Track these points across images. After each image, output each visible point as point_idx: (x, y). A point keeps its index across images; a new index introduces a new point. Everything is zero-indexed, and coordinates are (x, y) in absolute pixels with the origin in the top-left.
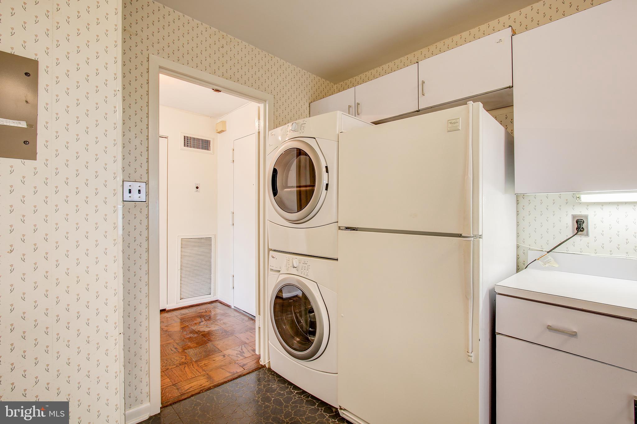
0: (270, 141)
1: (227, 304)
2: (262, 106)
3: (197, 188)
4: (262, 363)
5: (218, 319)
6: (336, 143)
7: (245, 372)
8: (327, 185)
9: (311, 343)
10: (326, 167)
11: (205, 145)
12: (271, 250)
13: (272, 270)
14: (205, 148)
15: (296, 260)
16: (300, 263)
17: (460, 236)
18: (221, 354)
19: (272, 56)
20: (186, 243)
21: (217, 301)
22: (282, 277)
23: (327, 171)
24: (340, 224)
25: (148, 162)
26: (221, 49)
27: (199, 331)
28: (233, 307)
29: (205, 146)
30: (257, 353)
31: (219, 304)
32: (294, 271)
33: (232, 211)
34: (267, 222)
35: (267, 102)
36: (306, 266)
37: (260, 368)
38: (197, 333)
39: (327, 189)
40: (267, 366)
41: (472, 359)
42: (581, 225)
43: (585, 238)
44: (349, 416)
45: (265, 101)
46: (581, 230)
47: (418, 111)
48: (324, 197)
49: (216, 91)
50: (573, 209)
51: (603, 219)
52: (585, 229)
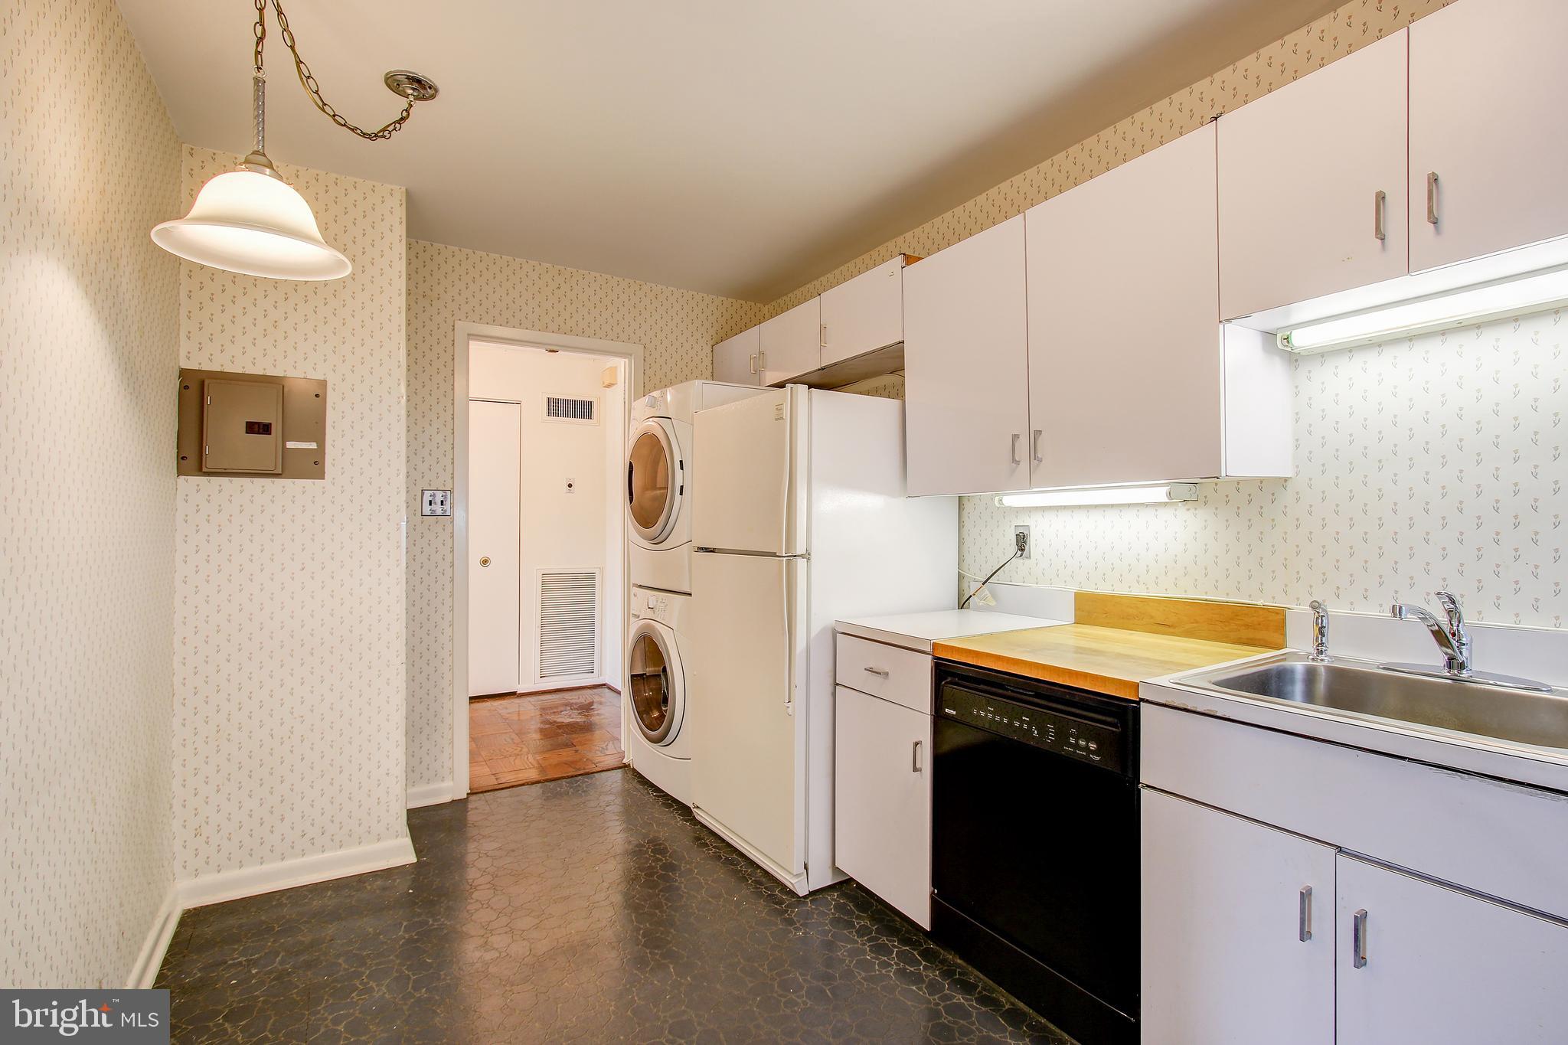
2: (627, 360)
3: (570, 486)
4: (626, 761)
7: (597, 769)
8: (682, 488)
9: (665, 716)
10: (681, 462)
11: (584, 410)
12: (634, 584)
13: (633, 615)
15: (655, 598)
16: (657, 601)
17: (774, 555)
18: (574, 748)
19: (643, 283)
20: (549, 581)
21: (604, 685)
23: (682, 468)
24: (693, 543)
25: (453, 463)
27: (555, 722)
29: (584, 412)
30: (622, 748)
31: (607, 690)
32: (650, 614)
34: (631, 543)
35: (633, 357)
36: (664, 605)
37: (621, 768)
38: (551, 723)
39: (681, 492)
40: (631, 765)
41: (790, 711)
42: (1022, 541)
43: (1027, 561)
44: (701, 816)
45: (631, 355)
46: (1021, 548)
47: (822, 369)
48: (679, 504)
49: (550, 351)
50: (1017, 517)
51: (1042, 532)
52: (1027, 547)
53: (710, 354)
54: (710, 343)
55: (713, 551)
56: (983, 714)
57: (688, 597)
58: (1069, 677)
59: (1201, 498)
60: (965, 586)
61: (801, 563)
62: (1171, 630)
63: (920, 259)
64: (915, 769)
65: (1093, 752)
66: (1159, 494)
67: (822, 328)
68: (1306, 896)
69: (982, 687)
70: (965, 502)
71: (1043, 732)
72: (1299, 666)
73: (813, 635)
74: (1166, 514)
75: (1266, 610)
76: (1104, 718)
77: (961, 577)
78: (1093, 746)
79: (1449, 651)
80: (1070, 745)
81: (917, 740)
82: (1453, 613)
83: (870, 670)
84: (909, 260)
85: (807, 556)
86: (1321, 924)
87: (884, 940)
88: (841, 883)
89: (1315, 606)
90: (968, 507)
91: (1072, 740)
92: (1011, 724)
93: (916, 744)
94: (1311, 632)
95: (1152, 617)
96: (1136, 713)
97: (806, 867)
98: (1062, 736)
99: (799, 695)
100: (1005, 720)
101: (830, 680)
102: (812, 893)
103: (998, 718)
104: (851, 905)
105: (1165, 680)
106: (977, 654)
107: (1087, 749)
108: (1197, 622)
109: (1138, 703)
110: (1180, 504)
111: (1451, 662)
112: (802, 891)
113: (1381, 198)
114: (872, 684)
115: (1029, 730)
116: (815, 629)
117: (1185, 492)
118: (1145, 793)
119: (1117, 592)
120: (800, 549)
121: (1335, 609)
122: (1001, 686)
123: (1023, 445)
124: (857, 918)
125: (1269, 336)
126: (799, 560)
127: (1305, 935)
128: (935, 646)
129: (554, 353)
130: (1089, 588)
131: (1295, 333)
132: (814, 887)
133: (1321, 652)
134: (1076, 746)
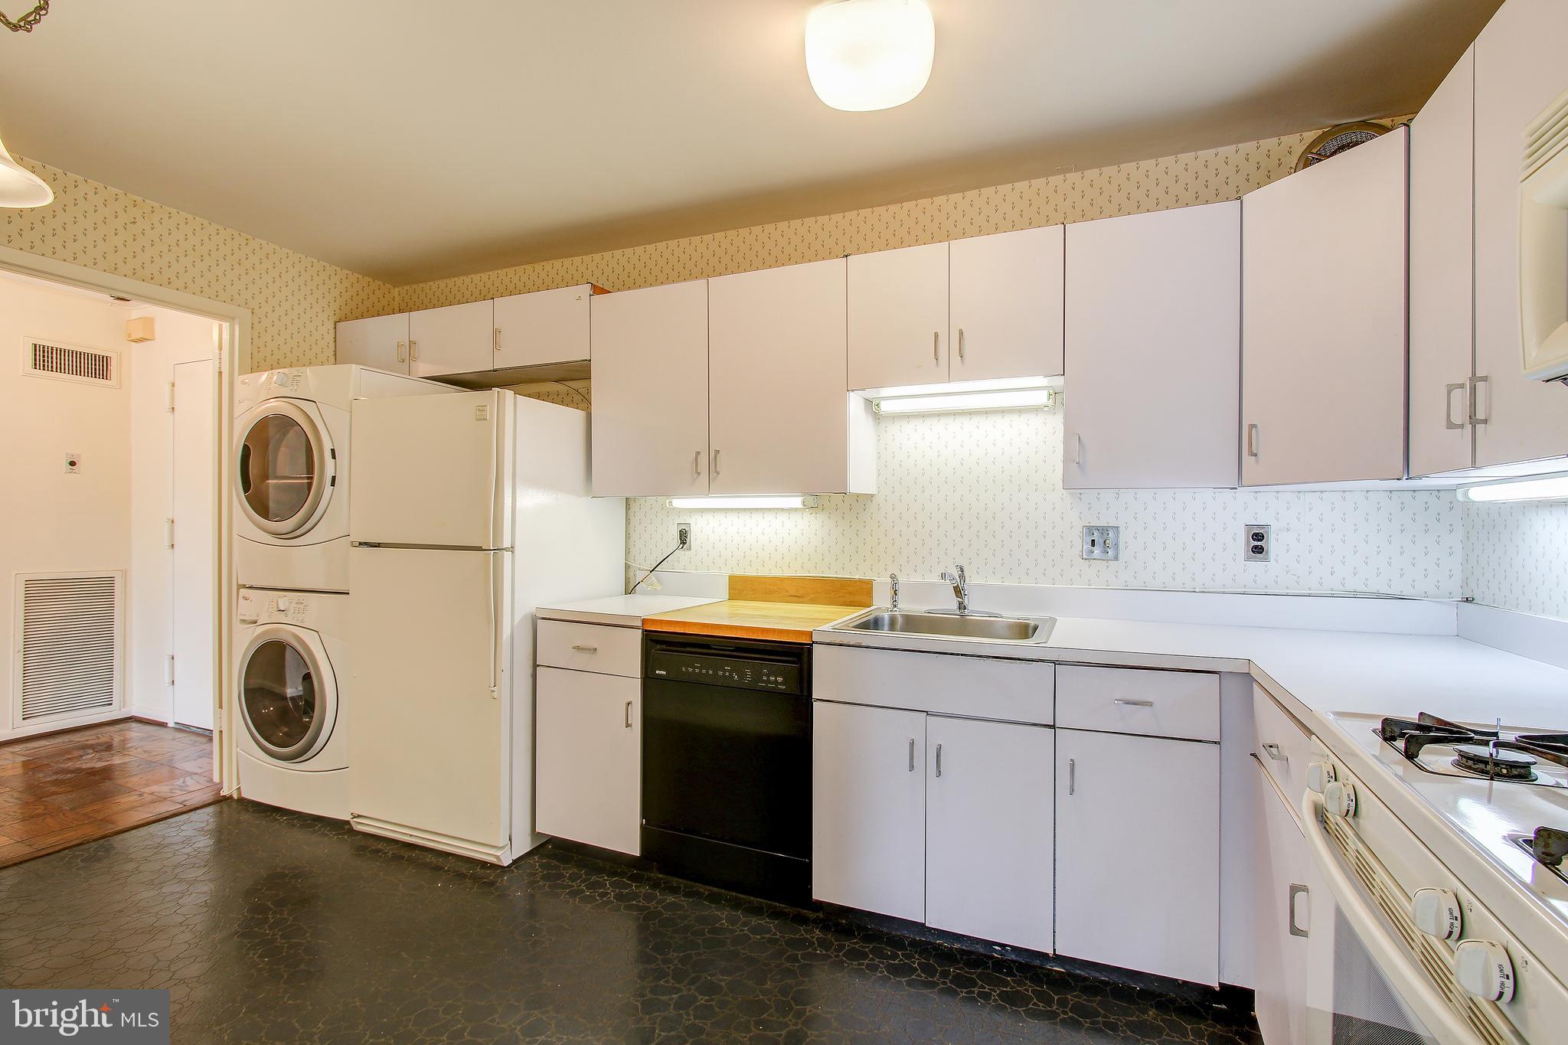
0: (241, 391)
1: (156, 721)
2: (226, 325)
3: (72, 464)
4: (225, 792)
5: (131, 747)
6: (348, 415)
7: (185, 809)
8: (334, 478)
9: (306, 728)
10: (333, 451)
11: (96, 366)
12: (244, 586)
13: (243, 621)
14: (95, 373)
15: (284, 600)
16: (290, 603)
17: (479, 549)
18: (134, 792)
19: (249, 237)
20: (38, 589)
21: (128, 718)
22: (260, 630)
23: (334, 457)
24: (352, 538)
26: (129, 226)
27: (77, 769)
28: (171, 724)
29: (95, 369)
30: (216, 779)
31: (132, 723)
32: (281, 618)
33: (171, 517)
34: (235, 537)
35: (237, 320)
36: (302, 606)
37: (221, 801)
38: (72, 772)
39: (333, 484)
40: (235, 797)
41: (495, 694)
42: (683, 537)
43: (687, 552)
44: (361, 826)
45: (233, 319)
46: (683, 542)
47: (495, 371)
48: (329, 496)
49: (119, 299)
50: (679, 517)
51: (702, 529)
52: (688, 540)
53: (332, 331)
54: (333, 319)
55: (378, 545)
56: (690, 670)
57: (346, 596)
58: (762, 633)
59: (820, 507)
60: (631, 574)
61: (507, 555)
62: (801, 600)
63: (609, 292)
64: (628, 725)
65: (781, 684)
66: (796, 502)
67: (496, 333)
68: (912, 744)
69: (688, 649)
70: (631, 502)
71: (742, 675)
72: (886, 616)
73: (516, 622)
74: (795, 517)
75: (860, 581)
76: (787, 659)
77: (627, 567)
78: (780, 679)
79: (961, 600)
80: (764, 682)
81: (627, 701)
82: (962, 576)
83: (578, 648)
84: (598, 290)
85: (512, 549)
86: (919, 761)
87: (594, 878)
88: (542, 846)
89: (893, 577)
90: (634, 507)
91: (765, 678)
92: (715, 674)
93: (629, 704)
94: (889, 593)
95: (787, 591)
96: (810, 651)
97: (510, 840)
98: (757, 677)
99: (505, 678)
100: (711, 672)
101: (530, 663)
102: (515, 862)
103: (704, 671)
104: (554, 861)
105: (827, 627)
106: (684, 624)
107: (776, 682)
108: (817, 592)
109: (811, 645)
110: (807, 510)
111: (962, 606)
112: (506, 862)
113: (936, 335)
114: (581, 661)
115: (731, 676)
116: (518, 618)
117: (811, 500)
118: (817, 706)
119: (760, 574)
120: (507, 544)
121: (902, 579)
122: (708, 647)
123: (703, 460)
124: (564, 869)
125: (869, 402)
126: (505, 553)
127: (912, 768)
128: (644, 621)
129: (123, 302)
130: (739, 572)
131: (882, 402)
132: (516, 856)
133: (895, 606)
134: (768, 682)
